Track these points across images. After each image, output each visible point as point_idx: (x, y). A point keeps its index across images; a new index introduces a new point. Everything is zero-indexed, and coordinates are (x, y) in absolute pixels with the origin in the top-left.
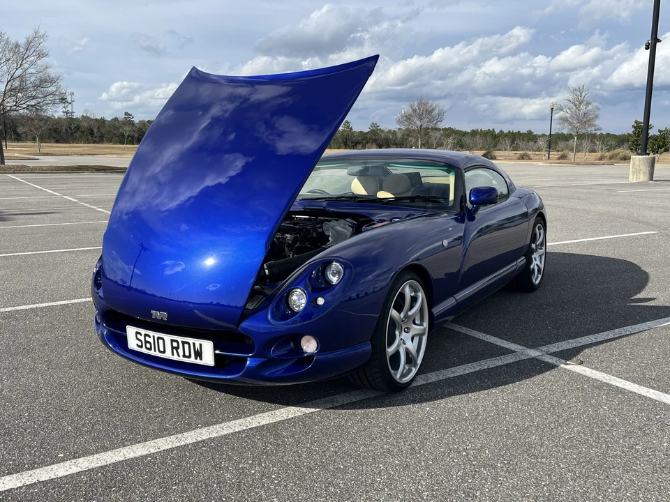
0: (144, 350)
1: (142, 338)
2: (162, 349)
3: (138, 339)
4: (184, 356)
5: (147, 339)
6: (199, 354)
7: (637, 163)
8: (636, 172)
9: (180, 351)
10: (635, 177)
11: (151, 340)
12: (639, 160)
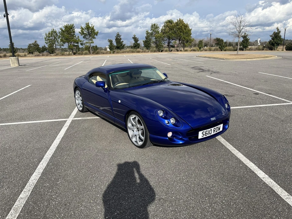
0: (205, 136)
1: (204, 133)
2: (210, 133)
3: (203, 134)
4: (216, 132)
5: (206, 132)
6: (219, 129)
7: (13, 60)
8: (13, 63)
9: (215, 131)
10: (13, 65)
11: (208, 132)
12: (14, 59)
